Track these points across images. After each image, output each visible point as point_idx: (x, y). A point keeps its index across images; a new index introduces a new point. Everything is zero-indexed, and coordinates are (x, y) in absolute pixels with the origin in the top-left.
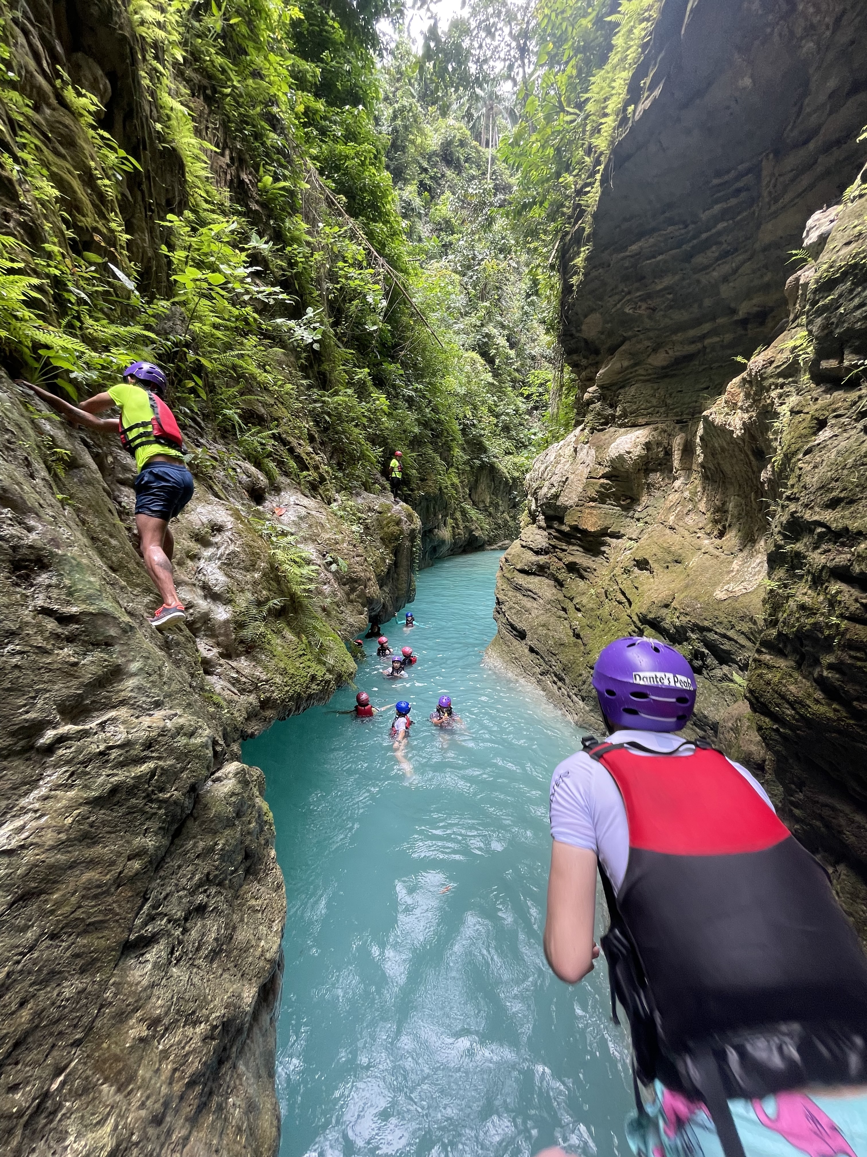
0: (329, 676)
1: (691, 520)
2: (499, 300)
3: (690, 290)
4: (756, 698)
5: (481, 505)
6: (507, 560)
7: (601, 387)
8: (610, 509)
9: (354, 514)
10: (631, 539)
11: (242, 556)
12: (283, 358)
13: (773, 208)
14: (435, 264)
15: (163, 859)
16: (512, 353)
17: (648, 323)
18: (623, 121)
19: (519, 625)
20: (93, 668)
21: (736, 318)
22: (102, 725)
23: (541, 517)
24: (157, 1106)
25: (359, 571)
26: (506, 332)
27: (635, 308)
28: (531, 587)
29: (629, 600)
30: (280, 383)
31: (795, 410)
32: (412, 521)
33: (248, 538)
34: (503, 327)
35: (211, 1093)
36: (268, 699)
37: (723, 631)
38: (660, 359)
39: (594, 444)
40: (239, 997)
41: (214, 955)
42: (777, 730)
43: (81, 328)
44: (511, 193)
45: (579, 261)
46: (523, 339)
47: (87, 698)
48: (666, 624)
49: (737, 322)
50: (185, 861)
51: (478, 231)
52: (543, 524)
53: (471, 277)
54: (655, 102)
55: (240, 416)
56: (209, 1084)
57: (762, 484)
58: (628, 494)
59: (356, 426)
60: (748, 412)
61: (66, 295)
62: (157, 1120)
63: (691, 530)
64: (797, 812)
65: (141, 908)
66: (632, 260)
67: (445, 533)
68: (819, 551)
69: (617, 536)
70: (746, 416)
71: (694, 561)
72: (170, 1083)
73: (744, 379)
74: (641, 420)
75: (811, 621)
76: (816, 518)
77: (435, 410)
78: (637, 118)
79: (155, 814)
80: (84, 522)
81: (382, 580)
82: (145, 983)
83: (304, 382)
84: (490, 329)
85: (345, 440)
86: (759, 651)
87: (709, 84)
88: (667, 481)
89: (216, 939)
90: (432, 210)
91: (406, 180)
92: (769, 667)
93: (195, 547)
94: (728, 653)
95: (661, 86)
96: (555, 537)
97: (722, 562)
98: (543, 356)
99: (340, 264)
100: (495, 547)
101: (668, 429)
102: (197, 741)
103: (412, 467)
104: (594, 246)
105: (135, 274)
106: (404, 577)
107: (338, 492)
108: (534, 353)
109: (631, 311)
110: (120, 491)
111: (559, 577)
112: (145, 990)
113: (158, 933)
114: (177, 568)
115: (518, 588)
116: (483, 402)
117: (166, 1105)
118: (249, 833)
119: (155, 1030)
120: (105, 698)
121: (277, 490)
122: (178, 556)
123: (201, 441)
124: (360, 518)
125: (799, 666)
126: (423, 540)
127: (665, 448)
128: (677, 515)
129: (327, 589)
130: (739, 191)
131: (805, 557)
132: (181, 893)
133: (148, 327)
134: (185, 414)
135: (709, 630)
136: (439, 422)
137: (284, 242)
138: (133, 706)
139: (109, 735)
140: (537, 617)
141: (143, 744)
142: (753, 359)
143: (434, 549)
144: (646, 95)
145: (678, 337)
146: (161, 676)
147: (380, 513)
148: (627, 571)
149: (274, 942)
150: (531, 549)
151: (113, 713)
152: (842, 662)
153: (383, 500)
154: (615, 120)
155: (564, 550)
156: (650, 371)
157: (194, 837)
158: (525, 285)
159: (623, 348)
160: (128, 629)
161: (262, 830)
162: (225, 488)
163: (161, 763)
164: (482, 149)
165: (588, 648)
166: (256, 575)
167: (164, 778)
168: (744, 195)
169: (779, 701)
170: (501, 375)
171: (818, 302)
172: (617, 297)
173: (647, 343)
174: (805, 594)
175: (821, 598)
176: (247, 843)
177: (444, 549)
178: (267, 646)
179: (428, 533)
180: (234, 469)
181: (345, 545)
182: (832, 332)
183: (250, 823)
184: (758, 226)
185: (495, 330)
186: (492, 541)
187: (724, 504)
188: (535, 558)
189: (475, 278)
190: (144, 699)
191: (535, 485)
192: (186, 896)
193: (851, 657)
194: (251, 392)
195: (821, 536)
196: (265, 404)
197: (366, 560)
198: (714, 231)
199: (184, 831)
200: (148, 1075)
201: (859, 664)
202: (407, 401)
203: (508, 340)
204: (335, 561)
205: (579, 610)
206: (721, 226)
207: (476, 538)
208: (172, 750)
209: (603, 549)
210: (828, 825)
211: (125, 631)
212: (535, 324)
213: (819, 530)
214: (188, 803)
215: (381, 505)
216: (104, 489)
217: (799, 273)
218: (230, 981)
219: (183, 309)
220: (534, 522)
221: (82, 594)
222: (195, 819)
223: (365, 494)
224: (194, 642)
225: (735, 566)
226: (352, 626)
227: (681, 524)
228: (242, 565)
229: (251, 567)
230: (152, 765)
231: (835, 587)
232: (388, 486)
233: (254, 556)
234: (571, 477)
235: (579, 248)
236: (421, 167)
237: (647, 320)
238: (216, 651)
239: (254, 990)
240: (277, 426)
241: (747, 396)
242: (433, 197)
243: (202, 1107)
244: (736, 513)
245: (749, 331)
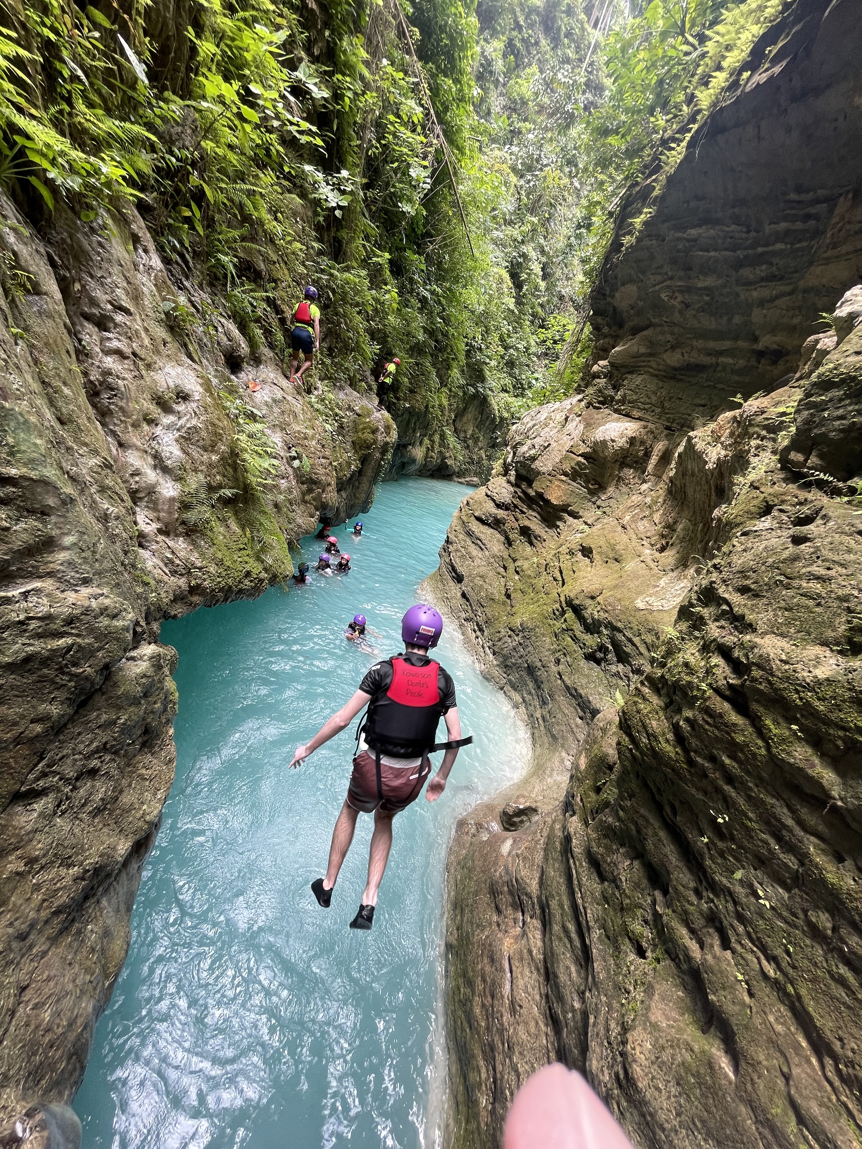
0: (264, 575)
1: (643, 526)
2: (548, 220)
3: (727, 300)
4: (625, 719)
5: (462, 435)
6: (468, 504)
7: (612, 364)
8: (578, 488)
9: (331, 409)
10: (586, 523)
11: (204, 434)
12: (300, 210)
13: (829, 253)
14: (497, 152)
15: (65, 725)
16: (543, 285)
17: (677, 317)
18: (734, 85)
19: (460, 569)
20: (24, 536)
21: (755, 347)
22: (25, 595)
23: (513, 473)
24: (23, 926)
25: (322, 474)
26: (544, 259)
27: (671, 298)
28: (482, 537)
29: (563, 580)
30: (289, 238)
31: (755, 484)
32: (388, 434)
33: (214, 415)
34: (543, 252)
35: (73, 921)
36: (198, 586)
37: (630, 635)
38: (674, 359)
39: (585, 420)
40: (114, 849)
41: (98, 811)
42: (631, 750)
43: (70, 114)
44: (601, 96)
45: (638, 221)
46: (558, 273)
47: (14, 564)
48: (587, 614)
49: (754, 351)
50: (86, 729)
51: (551, 129)
52: (513, 479)
53: (529, 181)
54: (771, 79)
55: (235, 266)
56: (73, 914)
57: (712, 520)
58: (599, 479)
59: (359, 313)
60: (726, 449)
61: (58, 65)
62: (22, 937)
63: (640, 535)
64: (621, 813)
65: (36, 765)
66: (687, 244)
67: (418, 453)
68: (717, 624)
69: (575, 516)
70: (723, 453)
71: (631, 565)
72: (38, 910)
73: (735, 417)
74: (636, 413)
75: (688, 678)
76: (726, 596)
77: (446, 321)
78: (748, 89)
79: (65, 685)
80: (36, 362)
81: (342, 484)
82: (29, 828)
83: (316, 245)
84: (529, 249)
85: (343, 326)
86: (642, 683)
87: (828, 86)
88: (636, 480)
89: (102, 799)
90: (512, 82)
91: (494, 30)
92: (645, 699)
93: (154, 410)
94: (628, 655)
95: (784, 63)
96: (519, 497)
97: (653, 576)
98: (571, 299)
99: (392, 118)
100: (462, 480)
101: (656, 432)
102: (119, 623)
103: (405, 375)
104: (658, 212)
105: (148, 54)
106: (365, 486)
107: (321, 379)
108: (563, 293)
109: (666, 299)
110: (82, 326)
111: (511, 536)
112: (28, 834)
113: (48, 788)
114: (130, 429)
115: (469, 534)
116: (497, 328)
117: (32, 926)
118: (152, 712)
119: (32, 867)
120: (33, 567)
121: (257, 360)
122: (134, 417)
123: (185, 283)
124: (336, 415)
125: (667, 707)
126: (394, 455)
127: (646, 449)
128: (633, 517)
129: (283, 484)
130: (808, 217)
131: (706, 624)
132: (77, 757)
133: (150, 127)
134: (174, 249)
135: (620, 631)
136: (445, 335)
137: (335, 64)
138: (60, 580)
139: (31, 605)
140: (478, 566)
141: (63, 620)
142: (748, 403)
143: (403, 465)
144: (766, 66)
145: (699, 344)
146: (94, 552)
147: (359, 415)
148: (571, 553)
149: (156, 808)
150: (494, 501)
151: (37, 584)
152: (695, 720)
153: (365, 402)
154: (727, 80)
155: (523, 512)
156: (661, 367)
157: (99, 710)
158: (579, 213)
159: (645, 333)
160: (68, 500)
161: (165, 710)
162: (202, 346)
163: (79, 640)
164: (589, 28)
165: (514, 610)
166: (214, 458)
167: (79, 655)
168: (812, 223)
169: (640, 729)
170: (523, 304)
171: (811, 396)
172: (659, 278)
173: (669, 337)
174: (693, 654)
175: (703, 663)
176: (149, 720)
177: (413, 468)
178: (209, 533)
179: (401, 447)
180: (216, 329)
181: (314, 443)
182: (810, 430)
183: (155, 703)
184: (811, 263)
185: (533, 253)
186: (461, 474)
187: (675, 523)
188: (494, 511)
189: (532, 183)
190: (73, 574)
191: (518, 439)
192: (81, 760)
193: (703, 719)
194: (253, 239)
195: (724, 612)
196: (266, 260)
197: (331, 463)
198: (771, 248)
199: (90, 703)
200: (19, 902)
201: (707, 727)
202: (420, 301)
203: (543, 269)
204: (299, 457)
205: (517, 573)
206: (779, 246)
207: (447, 466)
208: (92, 629)
209: (558, 523)
210: (639, 832)
211: (64, 503)
212: (576, 262)
213: (725, 607)
214: (98, 679)
215: (362, 408)
216: (65, 325)
217: (821, 335)
218: (108, 834)
219: (197, 115)
220: (505, 475)
221: (25, 457)
222: (103, 694)
223: (349, 390)
224: (134, 513)
225: (662, 583)
226: (300, 527)
227: (633, 526)
228: (201, 443)
229: (211, 448)
230: (69, 641)
231: (716, 660)
232: (375, 387)
233: (217, 436)
234: (554, 444)
235: (643, 206)
236: (516, 22)
237: (677, 314)
238: (155, 526)
239: (129, 844)
240: (274, 289)
241: (732, 434)
242: (517, 66)
243: (64, 930)
244: (681, 535)
245: (760, 366)
